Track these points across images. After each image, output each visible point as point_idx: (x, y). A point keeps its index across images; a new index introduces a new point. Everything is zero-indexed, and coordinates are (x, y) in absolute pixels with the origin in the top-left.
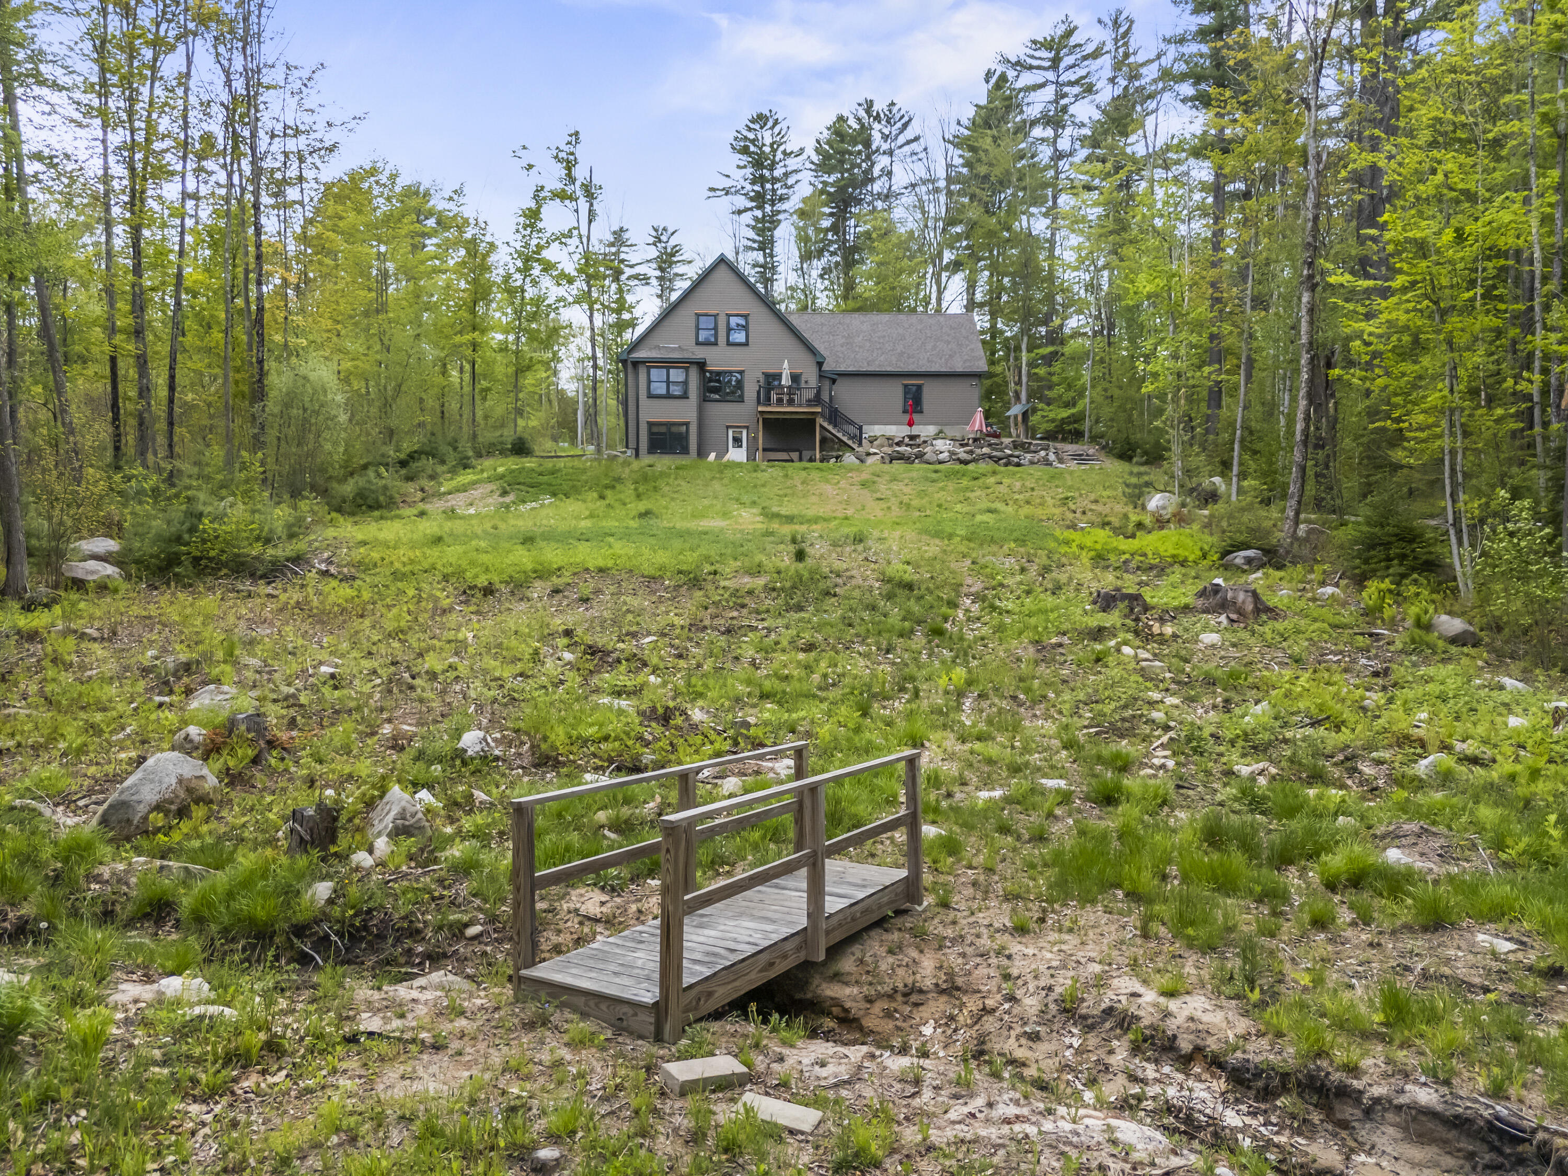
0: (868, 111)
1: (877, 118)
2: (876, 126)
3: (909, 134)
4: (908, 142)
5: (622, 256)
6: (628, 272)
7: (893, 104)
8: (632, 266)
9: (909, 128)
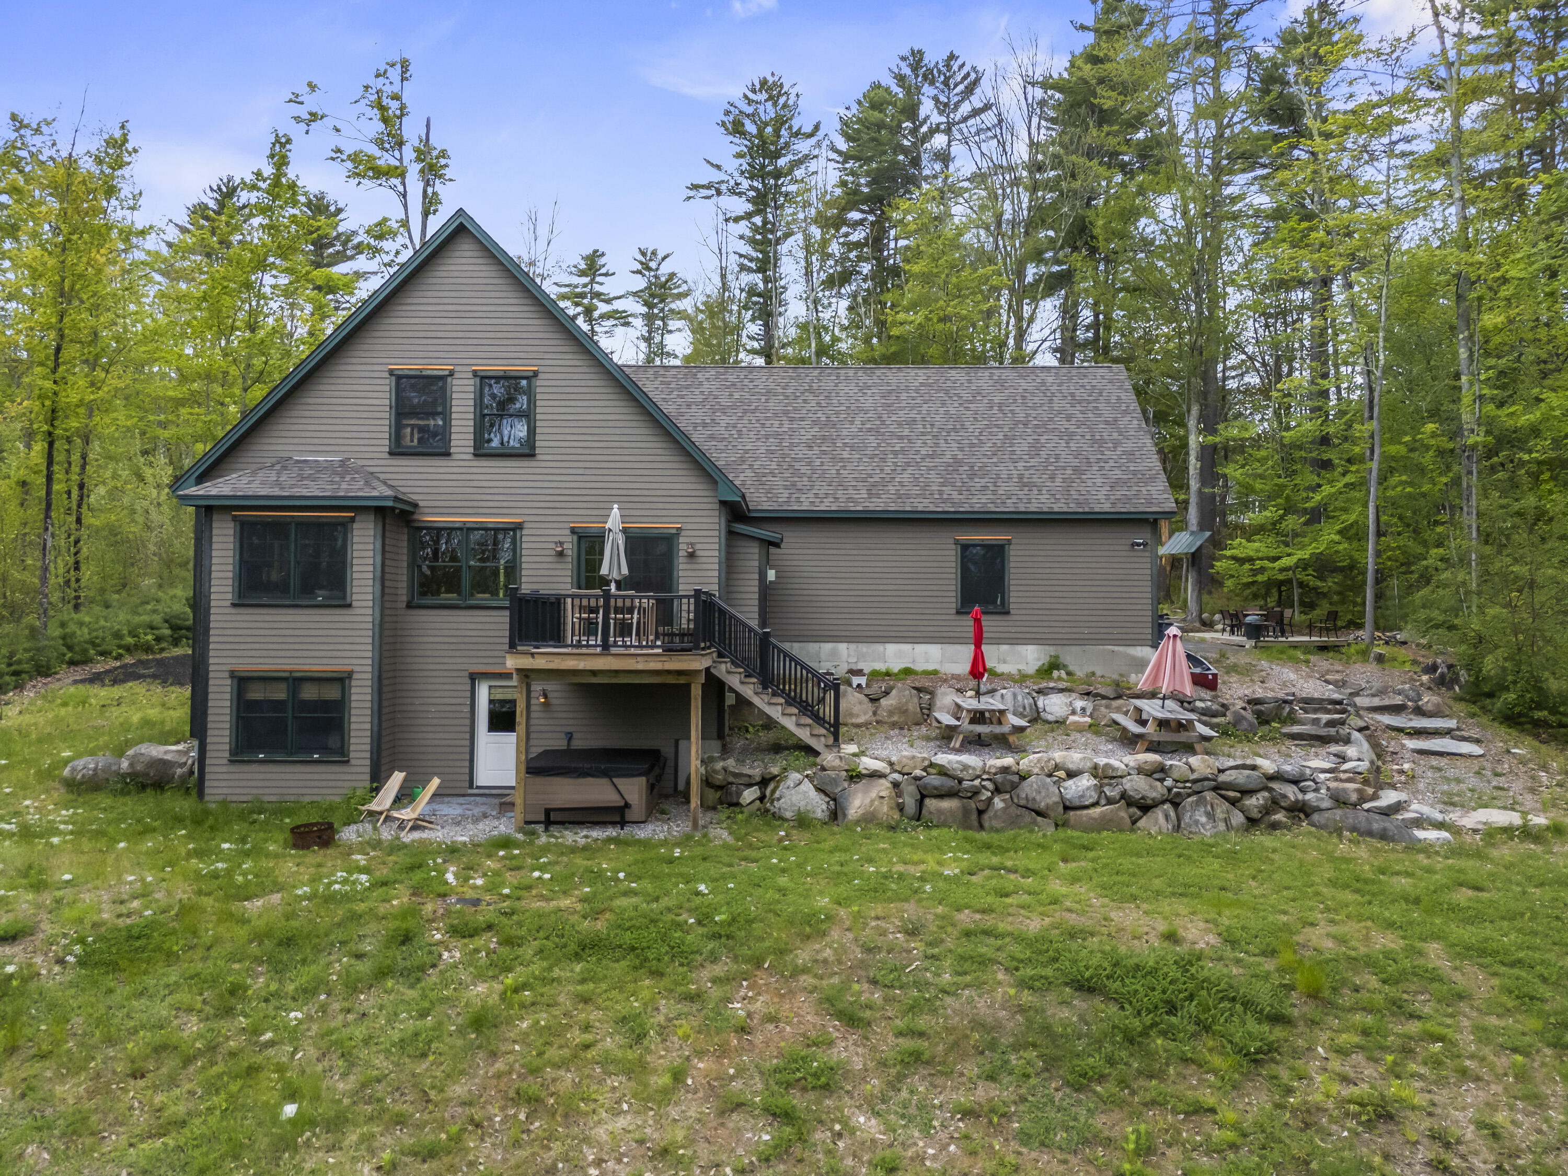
0: (915, 68)
1: (929, 78)
2: (928, 90)
3: (976, 101)
4: (976, 113)
5: (597, 288)
6: (603, 308)
7: (952, 57)
8: (608, 301)
9: (978, 91)
